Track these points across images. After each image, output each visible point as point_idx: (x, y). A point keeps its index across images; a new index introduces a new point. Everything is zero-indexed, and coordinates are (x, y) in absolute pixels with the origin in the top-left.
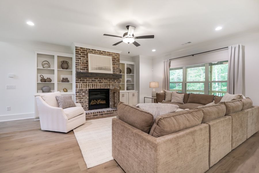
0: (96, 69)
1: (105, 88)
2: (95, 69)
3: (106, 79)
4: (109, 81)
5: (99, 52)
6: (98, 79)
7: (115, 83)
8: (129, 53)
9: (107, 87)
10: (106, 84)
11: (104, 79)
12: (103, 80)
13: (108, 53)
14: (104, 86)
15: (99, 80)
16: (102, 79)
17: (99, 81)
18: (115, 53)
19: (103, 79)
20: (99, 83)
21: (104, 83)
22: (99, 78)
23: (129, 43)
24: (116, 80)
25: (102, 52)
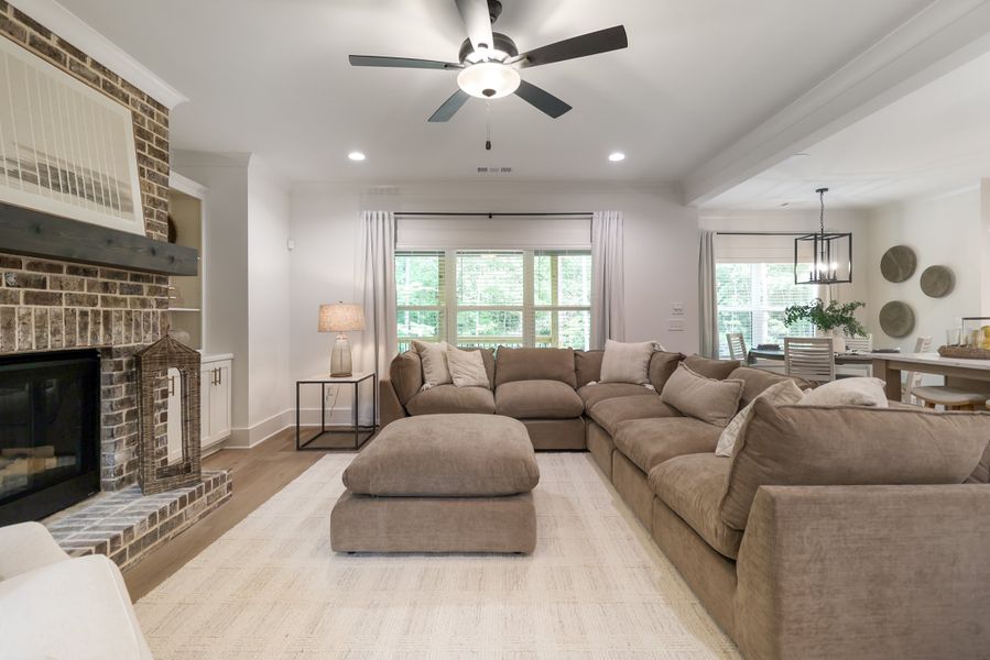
0: (25, 177)
1: (79, 345)
2: (14, 174)
3: (86, 273)
4: (106, 287)
5: (29, 30)
6: (17, 265)
7: (144, 304)
8: (488, 146)
9: (95, 335)
10: (83, 314)
11: (73, 271)
12: (64, 275)
13: (102, 76)
14: (70, 332)
15: (24, 271)
16: (51, 268)
17: (24, 282)
18: (140, 93)
19: (59, 269)
20: (30, 299)
21: (73, 300)
22: (25, 260)
23: (489, 93)
24: (145, 286)
25: (53, 43)
